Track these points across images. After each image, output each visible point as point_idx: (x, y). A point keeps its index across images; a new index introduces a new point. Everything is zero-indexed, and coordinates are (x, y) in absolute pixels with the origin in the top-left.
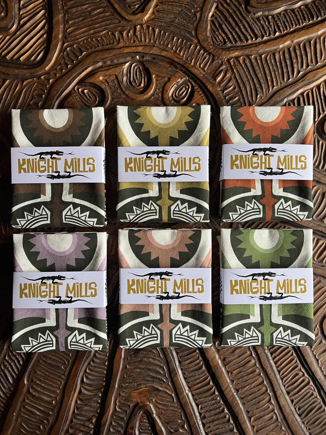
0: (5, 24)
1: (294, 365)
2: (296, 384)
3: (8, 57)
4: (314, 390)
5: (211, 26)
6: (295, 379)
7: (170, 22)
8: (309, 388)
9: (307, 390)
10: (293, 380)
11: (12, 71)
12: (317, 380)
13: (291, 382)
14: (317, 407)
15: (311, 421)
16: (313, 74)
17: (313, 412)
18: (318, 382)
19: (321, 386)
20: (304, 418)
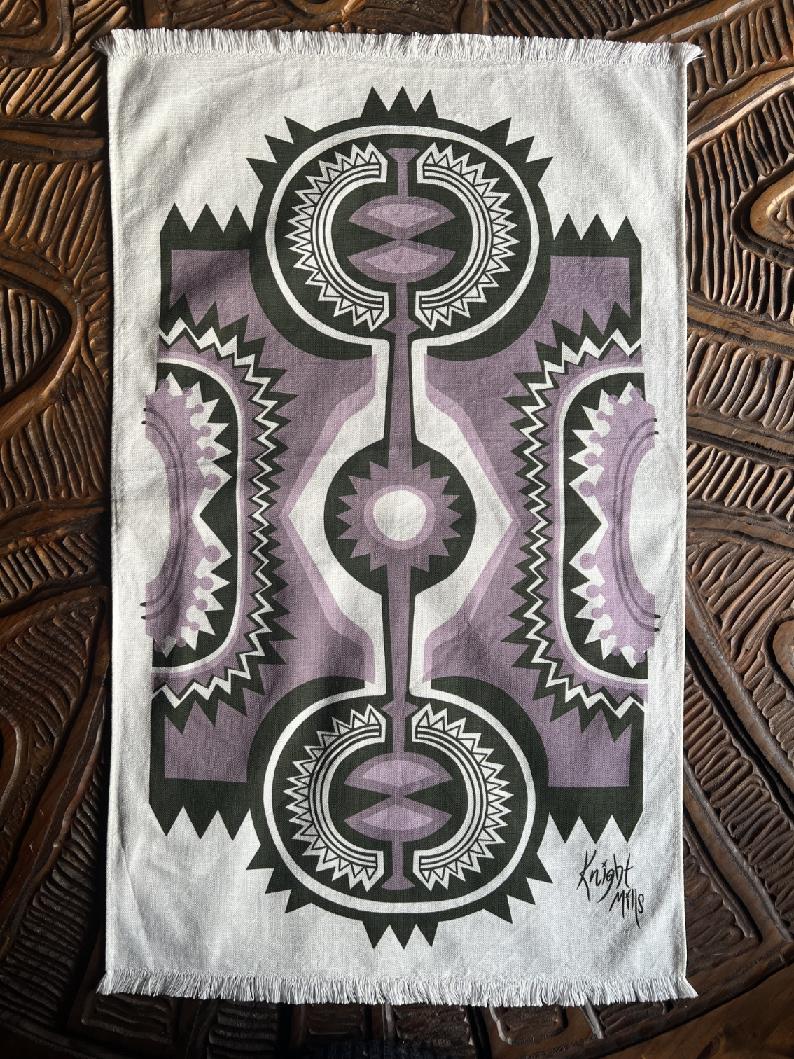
0: (42, 41)
1: (717, 735)
2: (723, 775)
3: (55, 114)
4: (764, 785)
5: (490, 16)
6: (720, 763)
7: (400, 12)
8: (751, 783)
9: (748, 786)
10: (716, 767)
11: (65, 145)
12: (767, 762)
13: (712, 771)
14: (773, 821)
15: (763, 853)
16: (718, 104)
17: (764, 832)
18: (771, 767)
19: (778, 775)
20: (746, 845)
